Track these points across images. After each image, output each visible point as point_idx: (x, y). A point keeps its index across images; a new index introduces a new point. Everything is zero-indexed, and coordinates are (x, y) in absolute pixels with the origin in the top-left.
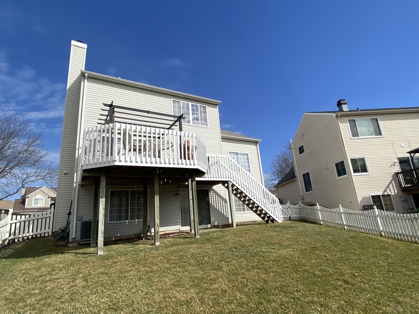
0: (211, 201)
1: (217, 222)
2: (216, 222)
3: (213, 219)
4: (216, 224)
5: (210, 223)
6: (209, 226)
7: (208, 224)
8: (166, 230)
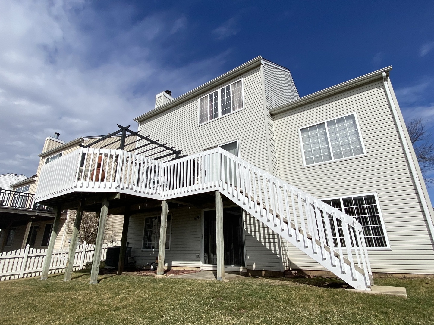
0: (246, 225)
1: (256, 264)
2: (254, 265)
3: (248, 257)
4: (254, 267)
5: (243, 264)
6: (241, 269)
7: (240, 265)
8: (185, 265)
